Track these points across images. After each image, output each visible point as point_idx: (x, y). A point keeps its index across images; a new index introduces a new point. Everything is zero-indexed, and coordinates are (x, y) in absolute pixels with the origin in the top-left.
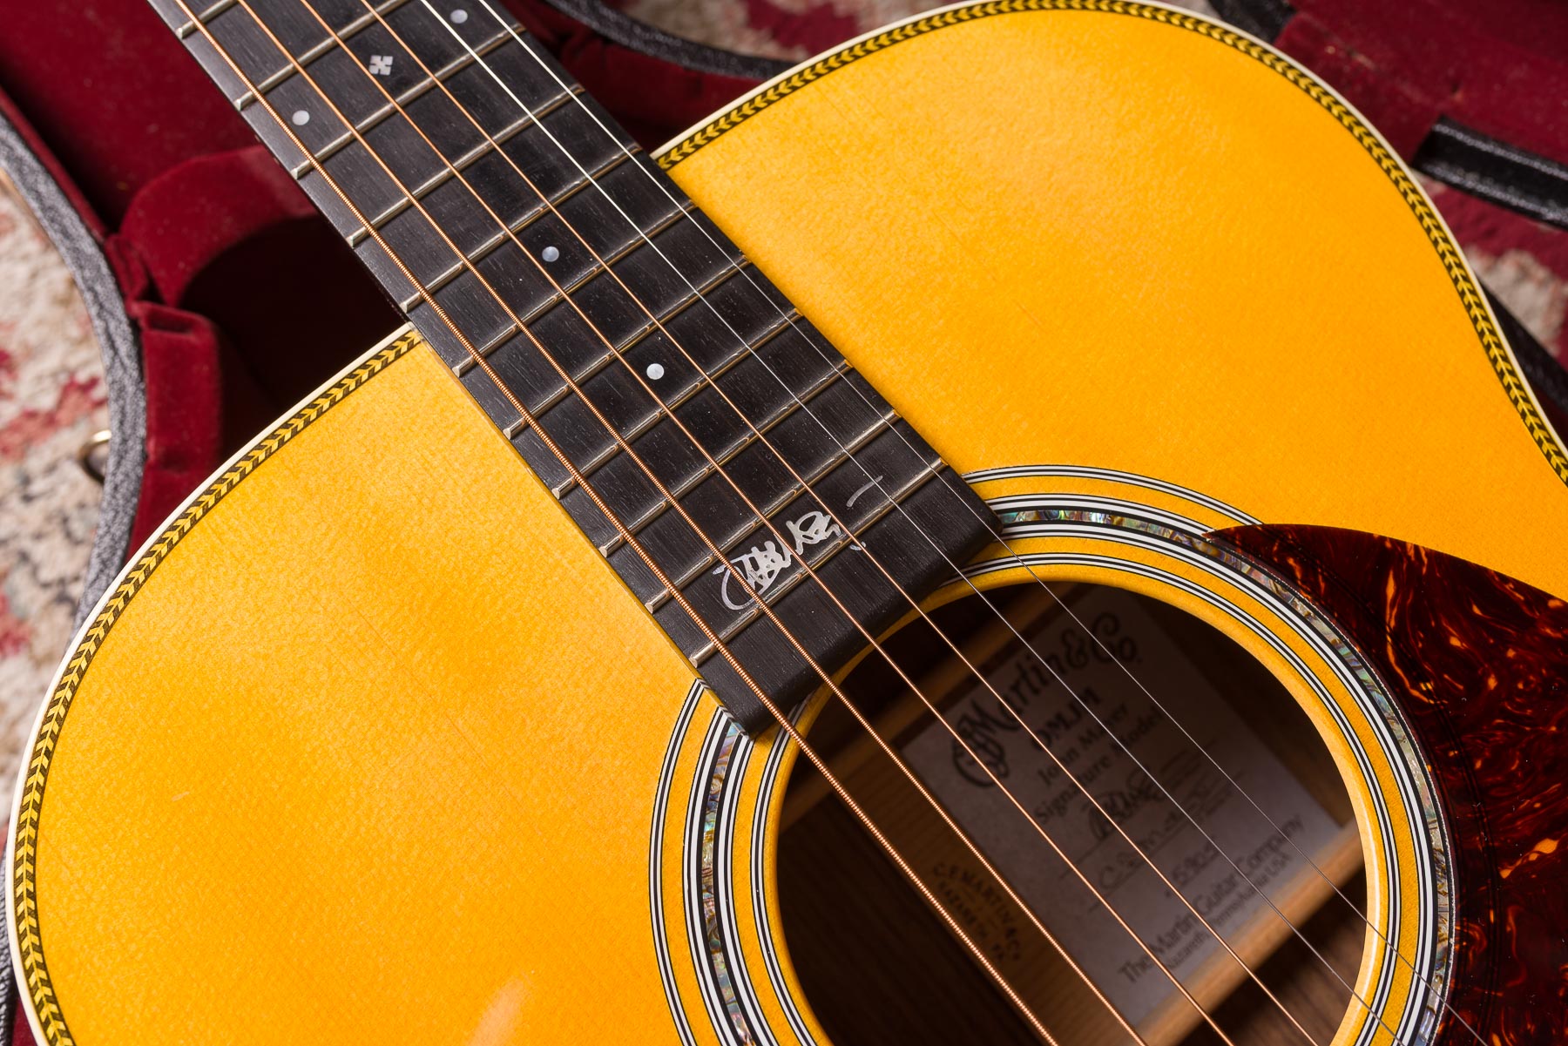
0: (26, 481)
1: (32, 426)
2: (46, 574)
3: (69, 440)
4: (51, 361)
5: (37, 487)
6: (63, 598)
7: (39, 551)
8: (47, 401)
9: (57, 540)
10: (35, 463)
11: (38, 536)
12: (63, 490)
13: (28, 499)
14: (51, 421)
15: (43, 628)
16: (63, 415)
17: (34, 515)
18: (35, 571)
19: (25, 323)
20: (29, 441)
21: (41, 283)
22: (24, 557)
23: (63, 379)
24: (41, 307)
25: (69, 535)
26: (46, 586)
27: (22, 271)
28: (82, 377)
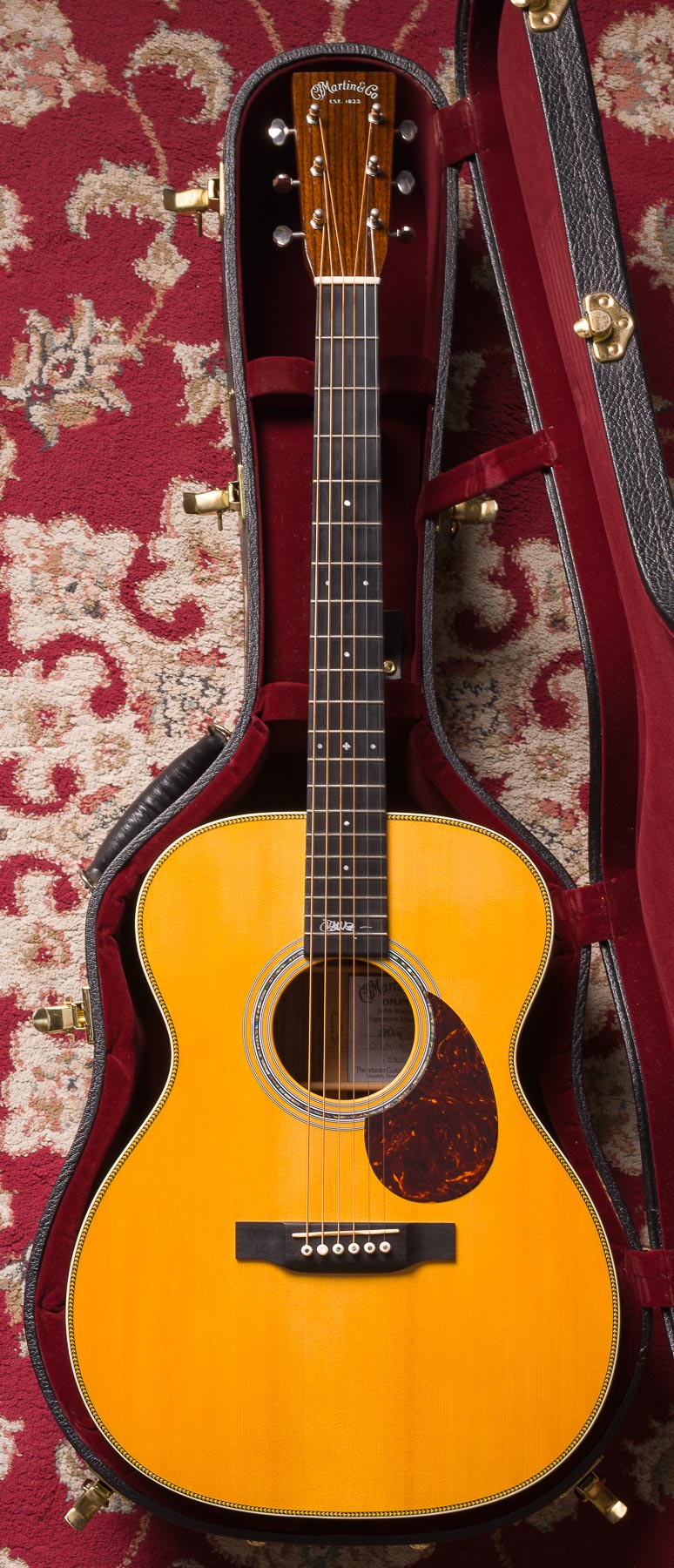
0: (182, 676)
1: (196, 656)
2: (167, 713)
3: (203, 671)
4: (216, 637)
5: (183, 680)
6: (167, 726)
7: (171, 703)
8: (205, 651)
9: (178, 704)
10: (188, 671)
11: (173, 698)
12: (191, 687)
13: (178, 682)
14: (202, 659)
15: (156, 731)
16: (207, 660)
17: (177, 690)
18: (165, 711)
19: (217, 615)
20: (190, 661)
21: (233, 602)
22: (165, 702)
23: (216, 647)
24: (225, 613)
25: (183, 705)
26: (166, 717)
27: (228, 594)
28: (221, 650)
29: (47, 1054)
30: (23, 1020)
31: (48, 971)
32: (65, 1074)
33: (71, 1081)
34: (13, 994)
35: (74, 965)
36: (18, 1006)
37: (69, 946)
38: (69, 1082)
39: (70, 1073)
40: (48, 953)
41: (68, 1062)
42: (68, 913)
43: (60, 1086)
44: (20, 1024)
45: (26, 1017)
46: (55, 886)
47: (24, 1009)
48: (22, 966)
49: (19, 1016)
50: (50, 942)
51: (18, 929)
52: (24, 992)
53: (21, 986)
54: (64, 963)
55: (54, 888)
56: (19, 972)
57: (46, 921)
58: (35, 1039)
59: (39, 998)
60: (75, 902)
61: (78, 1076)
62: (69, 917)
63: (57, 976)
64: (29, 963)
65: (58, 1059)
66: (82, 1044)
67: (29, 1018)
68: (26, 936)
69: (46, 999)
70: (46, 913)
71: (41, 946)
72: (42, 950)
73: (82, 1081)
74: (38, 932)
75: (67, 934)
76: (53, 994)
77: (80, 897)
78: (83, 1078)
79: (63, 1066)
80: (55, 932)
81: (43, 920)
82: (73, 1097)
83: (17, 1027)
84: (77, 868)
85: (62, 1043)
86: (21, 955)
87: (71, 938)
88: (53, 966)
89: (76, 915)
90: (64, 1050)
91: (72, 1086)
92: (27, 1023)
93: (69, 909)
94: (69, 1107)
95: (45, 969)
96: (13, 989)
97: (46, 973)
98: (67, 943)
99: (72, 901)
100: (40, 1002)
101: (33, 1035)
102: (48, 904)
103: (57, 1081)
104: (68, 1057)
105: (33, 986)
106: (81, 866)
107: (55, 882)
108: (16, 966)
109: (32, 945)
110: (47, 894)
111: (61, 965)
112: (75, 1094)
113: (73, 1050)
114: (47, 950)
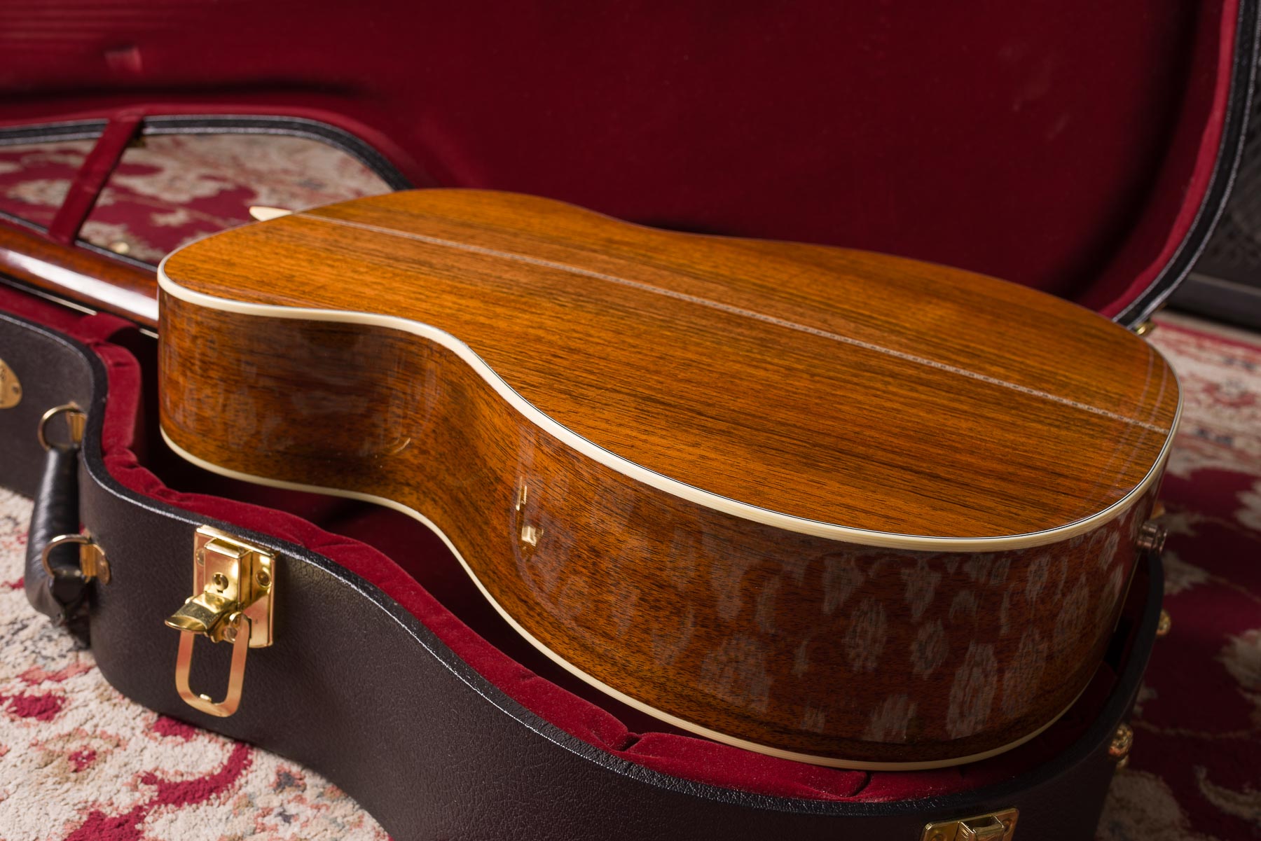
29: (215, 821)
30: (141, 819)
31: (107, 766)
32: (264, 816)
33: (280, 814)
34: (91, 814)
35: (134, 739)
36: (114, 815)
37: (104, 733)
38: (280, 818)
39: (266, 812)
40: (85, 753)
41: (250, 804)
42: (62, 713)
43: (275, 828)
44: (139, 827)
45: (138, 815)
46: (14, 708)
47: (126, 812)
48: (67, 786)
49: (127, 821)
50: (74, 746)
51: (15, 766)
52: (102, 799)
53: (91, 799)
54: (118, 745)
55: (15, 712)
56: (70, 793)
57: (44, 735)
58: (179, 823)
59: (132, 790)
60: (59, 702)
61: (282, 805)
62: (70, 714)
63: (126, 760)
64: (73, 776)
65: (236, 812)
66: (243, 781)
67: (144, 813)
68: (34, 763)
69: (141, 786)
70: (33, 732)
71: (66, 757)
72: (75, 757)
73: (292, 804)
74: (45, 749)
75: (88, 728)
76: (144, 775)
77: (61, 694)
78: (289, 802)
79: (249, 813)
80: (70, 735)
81: (39, 738)
82: (306, 824)
83: (139, 832)
84: (24, 683)
85: (219, 797)
86: (51, 781)
87: (96, 726)
88: (109, 758)
89: (77, 708)
90: (231, 801)
91: (287, 818)
92: (149, 819)
93: (59, 709)
94: (313, 834)
95: (102, 765)
96: (85, 808)
97: (108, 768)
98: (98, 732)
99: (55, 704)
100: (137, 795)
101: (172, 822)
102: (28, 725)
103: (263, 830)
104: (244, 802)
105: (104, 790)
106: (27, 680)
107: (10, 706)
108: (58, 792)
109: (55, 763)
110: (12, 720)
111: (117, 751)
112: (303, 818)
113: (241, 793)
114: (81, 753)
